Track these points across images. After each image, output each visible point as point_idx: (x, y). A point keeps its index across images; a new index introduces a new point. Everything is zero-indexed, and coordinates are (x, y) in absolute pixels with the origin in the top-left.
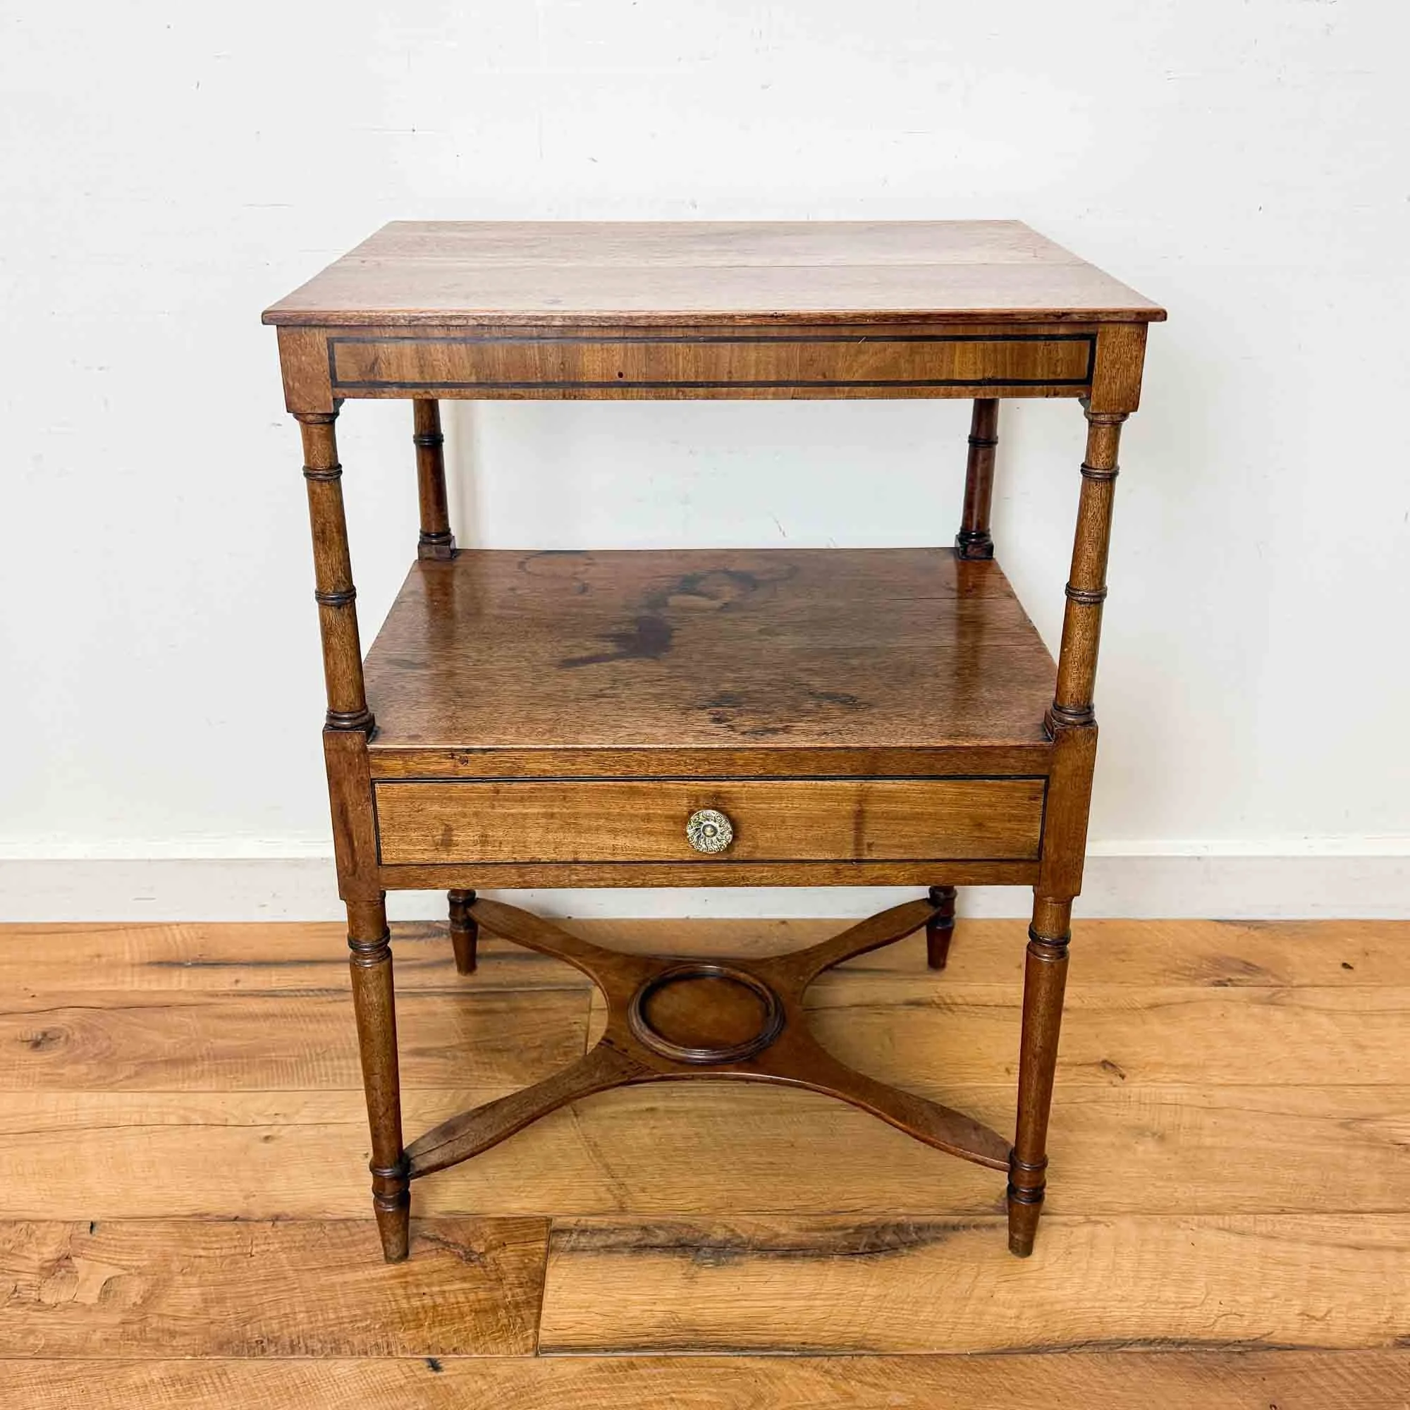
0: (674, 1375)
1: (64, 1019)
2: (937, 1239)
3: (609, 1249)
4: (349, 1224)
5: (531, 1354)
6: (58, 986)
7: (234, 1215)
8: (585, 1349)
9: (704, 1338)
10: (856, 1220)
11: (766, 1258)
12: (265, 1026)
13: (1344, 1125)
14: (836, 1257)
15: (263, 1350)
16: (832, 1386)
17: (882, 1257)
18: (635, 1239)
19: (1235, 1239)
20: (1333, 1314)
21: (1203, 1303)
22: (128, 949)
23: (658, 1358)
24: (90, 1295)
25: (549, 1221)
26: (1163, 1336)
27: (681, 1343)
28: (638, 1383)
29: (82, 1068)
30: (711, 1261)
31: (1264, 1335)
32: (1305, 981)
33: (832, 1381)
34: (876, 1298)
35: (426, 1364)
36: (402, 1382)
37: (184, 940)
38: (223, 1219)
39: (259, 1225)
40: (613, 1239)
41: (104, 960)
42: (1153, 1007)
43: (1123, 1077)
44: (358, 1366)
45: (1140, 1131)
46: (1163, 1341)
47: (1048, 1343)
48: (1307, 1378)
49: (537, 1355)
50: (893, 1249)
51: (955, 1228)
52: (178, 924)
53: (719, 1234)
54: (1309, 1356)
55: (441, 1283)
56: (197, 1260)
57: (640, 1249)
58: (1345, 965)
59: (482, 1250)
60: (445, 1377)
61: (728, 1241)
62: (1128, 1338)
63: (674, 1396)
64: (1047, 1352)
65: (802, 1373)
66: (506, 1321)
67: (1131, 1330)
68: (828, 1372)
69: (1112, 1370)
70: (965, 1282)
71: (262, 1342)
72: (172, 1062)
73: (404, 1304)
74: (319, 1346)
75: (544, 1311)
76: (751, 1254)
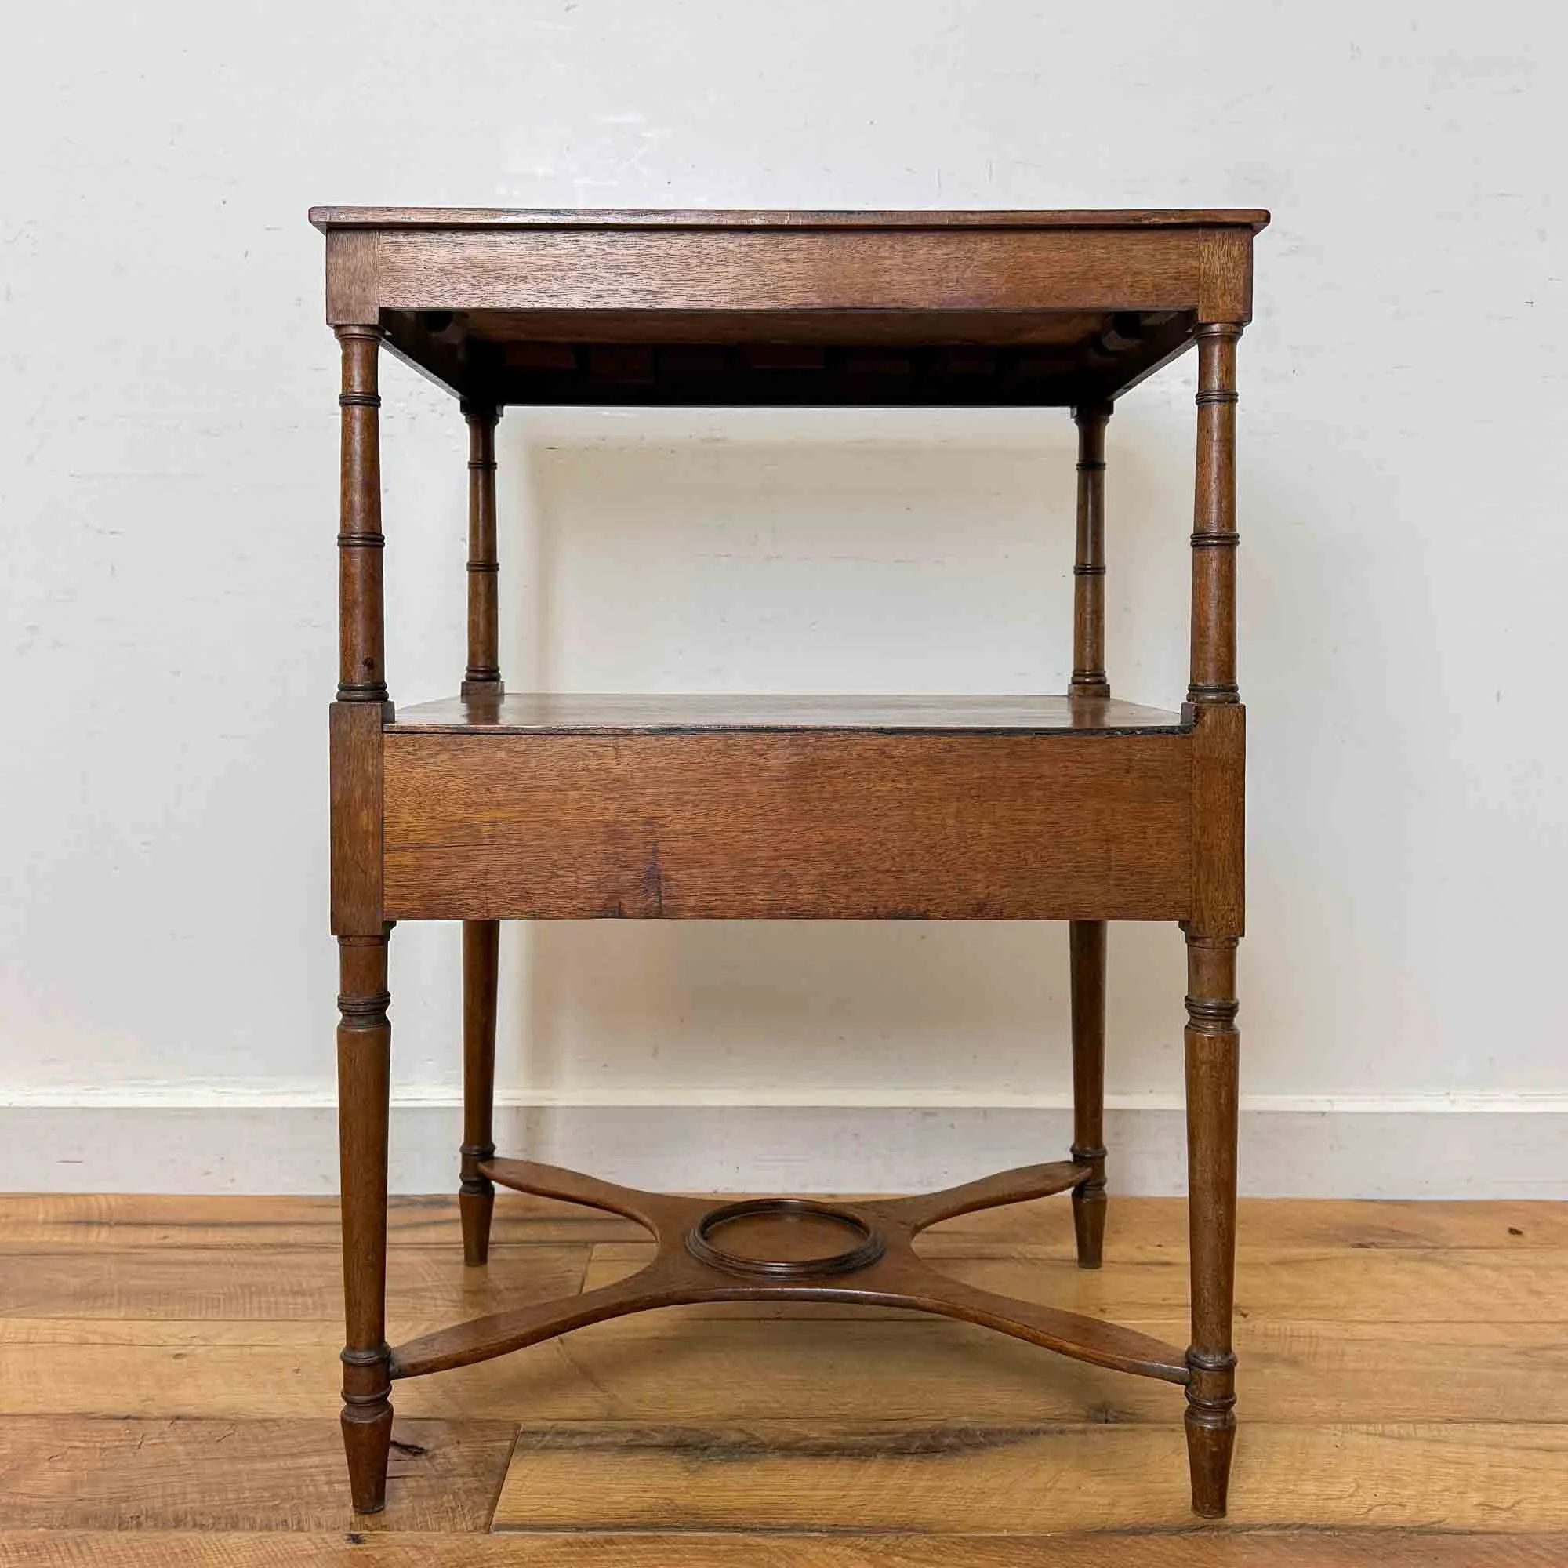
0: (664, 1550)
2: (1012, 1443)
3: (592, 1448)
4: (267, 1424)
5: (481, 1531)
7: (125, 1414)
8: (550, 1528)
9: (706, 1520)
10: (909, 1426)
11: (791, 1456)
12: (191, 1270)
13: (1522, 1353)
14: (881, 1456)
15: (139, 1524)
16: (868, 1561)
17: (939, 1456)
18: (625, 1440)
19: (1391, 1442)
20: (1522, 1505)
21: (1351, 1496)
22: (43, 1211)
23: (645, 1536)
25: (518, 1424)
26: (1302, 1522)
27: (674, 1523)
28: (617, 1557)
30: (721, 1458)
31: (1433, 1523)
32: (1465, 1244)
33: (868, 1557)
34: (929, 1489)
35: (346, 1538)
36: (311, 1552)
37: (110, 1207)
38: (112, 1418)
39: (153, 1422)
40: (598, 1440)
41: (11, 1219)
42: (1283, 1263)
43: (1245, 1316)
44: (258, 1538)
45: (1268, 1359)
46: (1301, 1526)
47: (1151, 1527)
48: (1493, 1557)
49: (488, 1533)
50: (953, 1450)
51: (1035, 1433)
52: (105, 1195)
53: (735, 1437)
54: (1494, 1539)
56: (71, 1450)
57: (630, 1448)
58: (1512, 1231)
59: (430, 1446)
60: (367, 1549)
61: (745, 1442)
62: (1256, 1524)
64: (1149, 1533)
65: (831, 1551)
66: (452, 1504)
67: (1260, 1517)
68: (864, 1549)
69: (1236, 1550)
70: (1044, 1476)
71: (138, 1517)
72: (76, 1296)
73: (325, 1488)
74: (211, 1521)
75: (502, 1497)
76: (772, 1453)
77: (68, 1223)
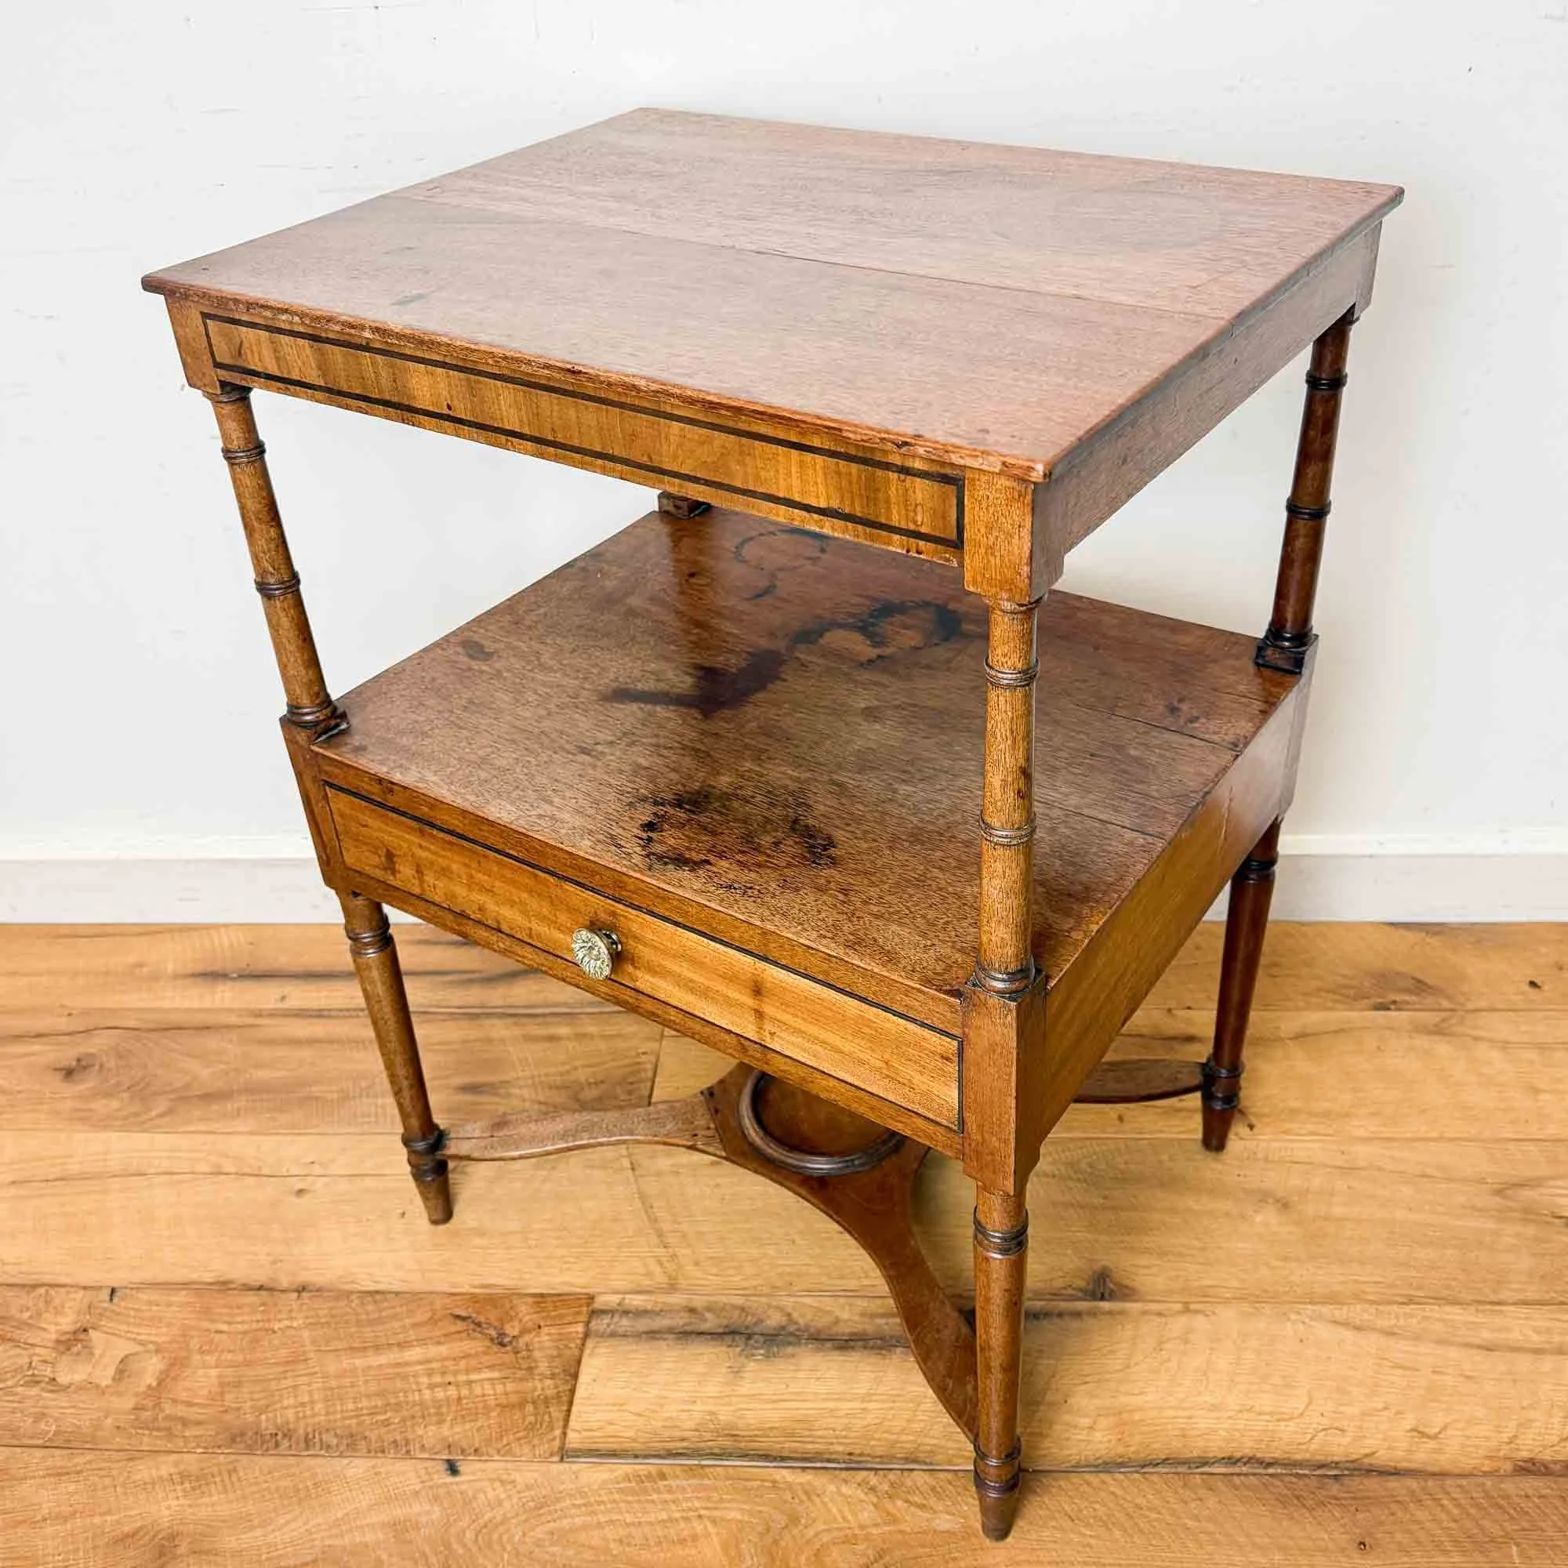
0: (706, 1488)
1: (97, 1044)
3: (653, 1335)
4: (378, 1297)
5: (556, 1458)
6: (97, 1002)
7: (259, 1284)
8: (613, 1454)
9: (743, 1445)
11: (822, 1349)
12: (306, 1053)
13: (1499, 1192)
14: (899, 1350)
15: (277, 1445)
16: (875, 1505)
18: (681, 1322)
19: (1348, 1334)
20: (1449, 1432)
21: (1302, 1414)
22: (172, 956)
23: (691, 1468)
24: (105, 1377)
25: (591, 1298)
26: (1251, 1455)
27: (717, 1451)
28: (668, 1497)
29: (115, 1104)
30: (762, 1352)
31: (1367, 1456)
32: (1483, 1004)
33: (875, 1500)
35: (446, 1466)
36: (417, 1487)
37: (232, 946)
38: (248, 1288)
39: (283, 1296)
40: (657, 1323)
41: (145, 970)
42: (1299, 1037)
43: (1251, 1127)
44: (373, 1467)
45: (1262, 1197)
46: (1250, 1460)
47: (1119, 1460)
48: (1406, 1510)
49: (562, 1460)
52: (226, 926)
53: (774, 1320)
54: (1412, 1483)
55: (467, 1372)
56: (218, 1337)
57: (685, 1335)
58: (1533, 984)
59: (516, 1333)
60: (462, 1483)
61: (783, 1328)
62: (1211, 1455)
63: (702, 1512)
65: (844, 1489)
66: (532, 1418)
67: (1216, 1447)
68: (873, 1489)
69: (1188, 1494)
71: (276, 1435)
72: (208, 1097)
73: (427, 1394)
74: (335, 1441)
75: (574, 1409)
76: (806, 1344)
77: (194, 975)
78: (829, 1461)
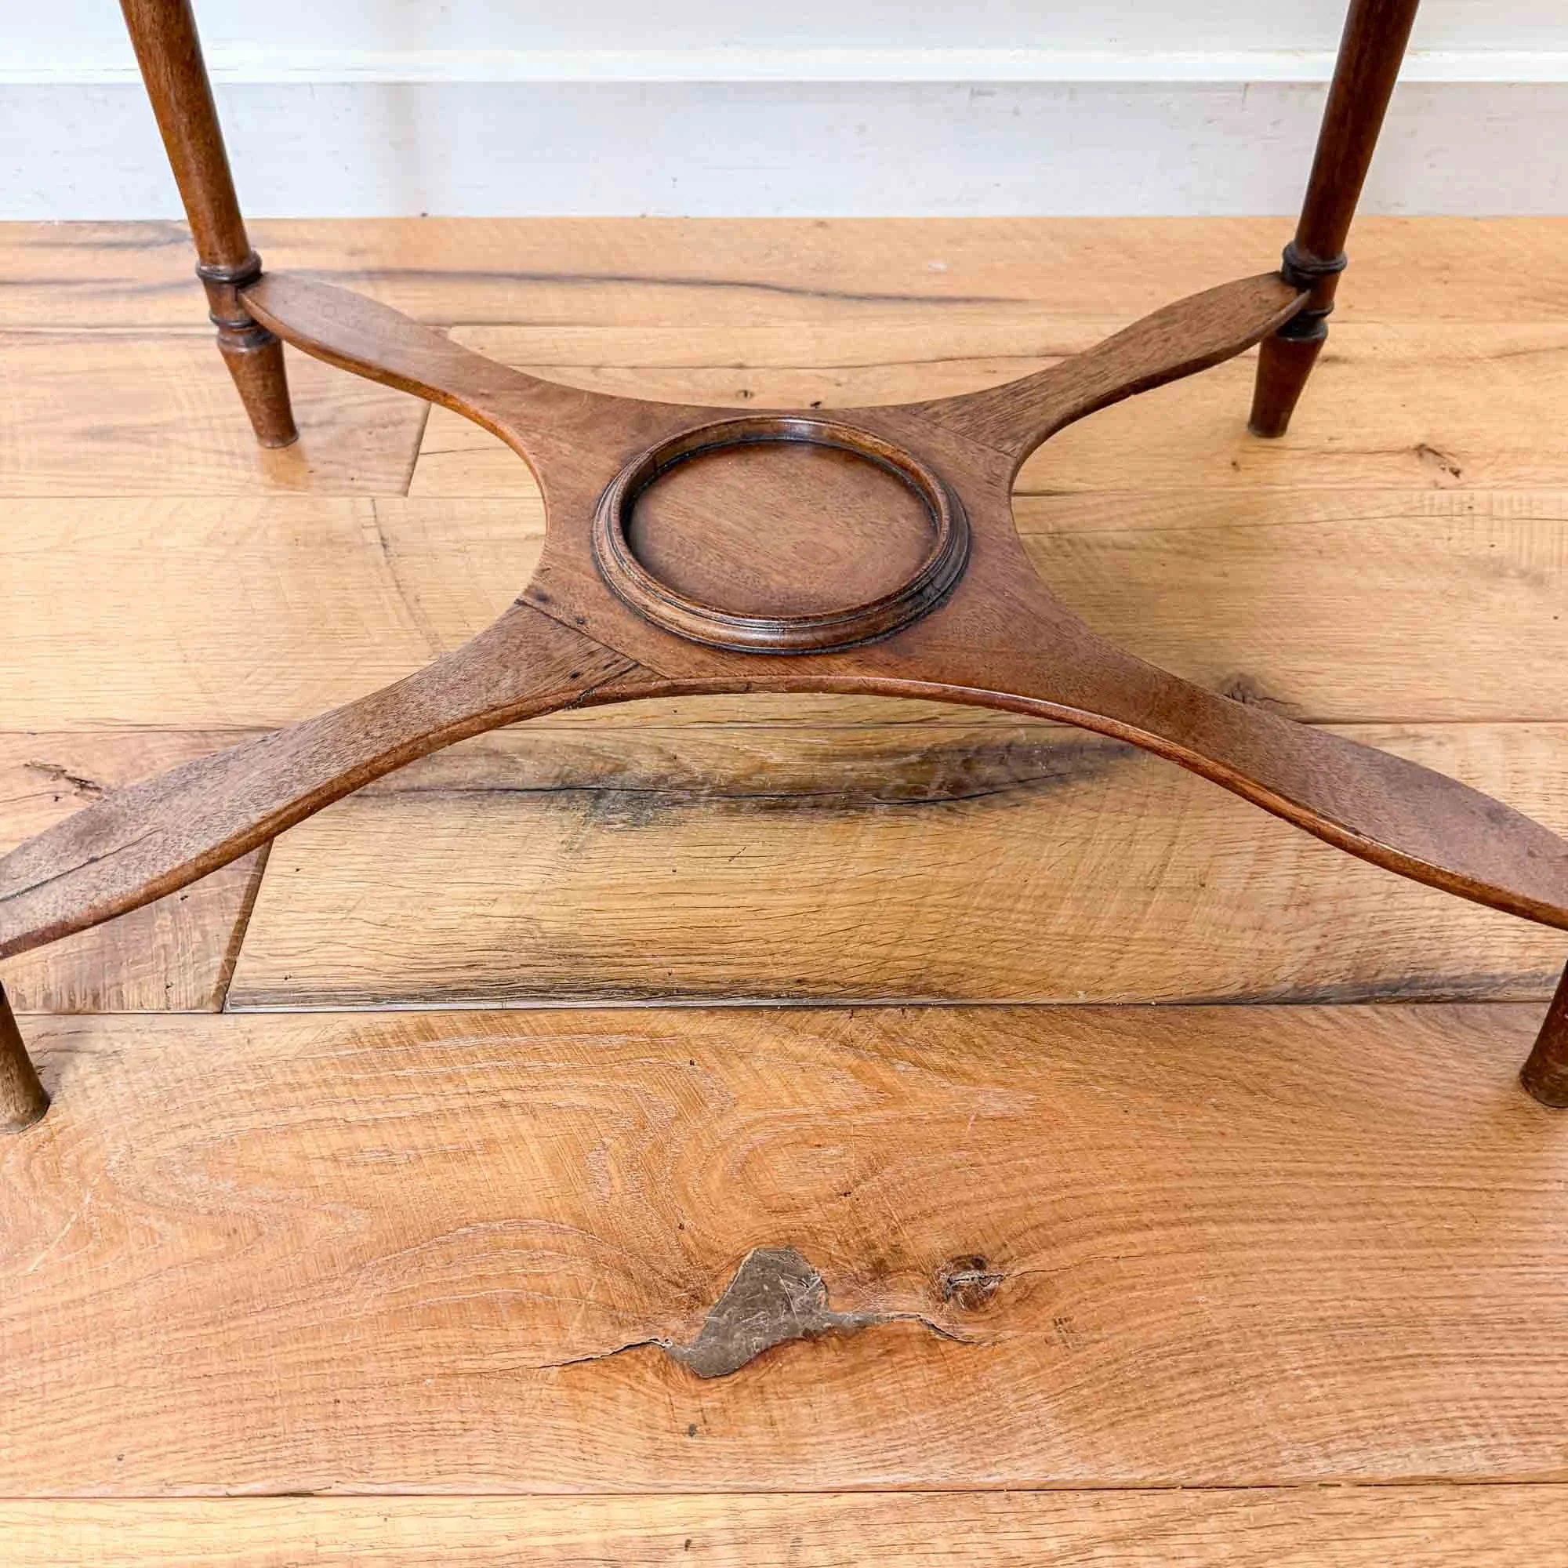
0: (516, 1051)
2: (1089, 774)
3: (415, 793)
5: (212, 1007)
8: (328, 997)
9: (592, 971)
10: (924, 738)
11: (738, 811)
14: (881, 809)
16: (854, 1071)
17: (976, 804)
18: (471, 774)
23: (486, 1015)
27: (537, 983)
28: (435, 1069)
30: (624, 817)
33: (855, 1062)
34: (959, 889)
42: (1510, 355)
43: (1457, 473)
45: (1495, 570)
47: (1325, 982)
49: (221, 1010)
50: (997, 792)
53: (647, 766)
57: (478, 793)
61: (663, 778)
62: (1498, 971)
63: (508, 1096)
64: (1324, 1000)
65: (791, 1045)
66: (168, 938)
70: (1147, 854)
75: (253, 920)
76: (708, 803)
78: (760, 995)
